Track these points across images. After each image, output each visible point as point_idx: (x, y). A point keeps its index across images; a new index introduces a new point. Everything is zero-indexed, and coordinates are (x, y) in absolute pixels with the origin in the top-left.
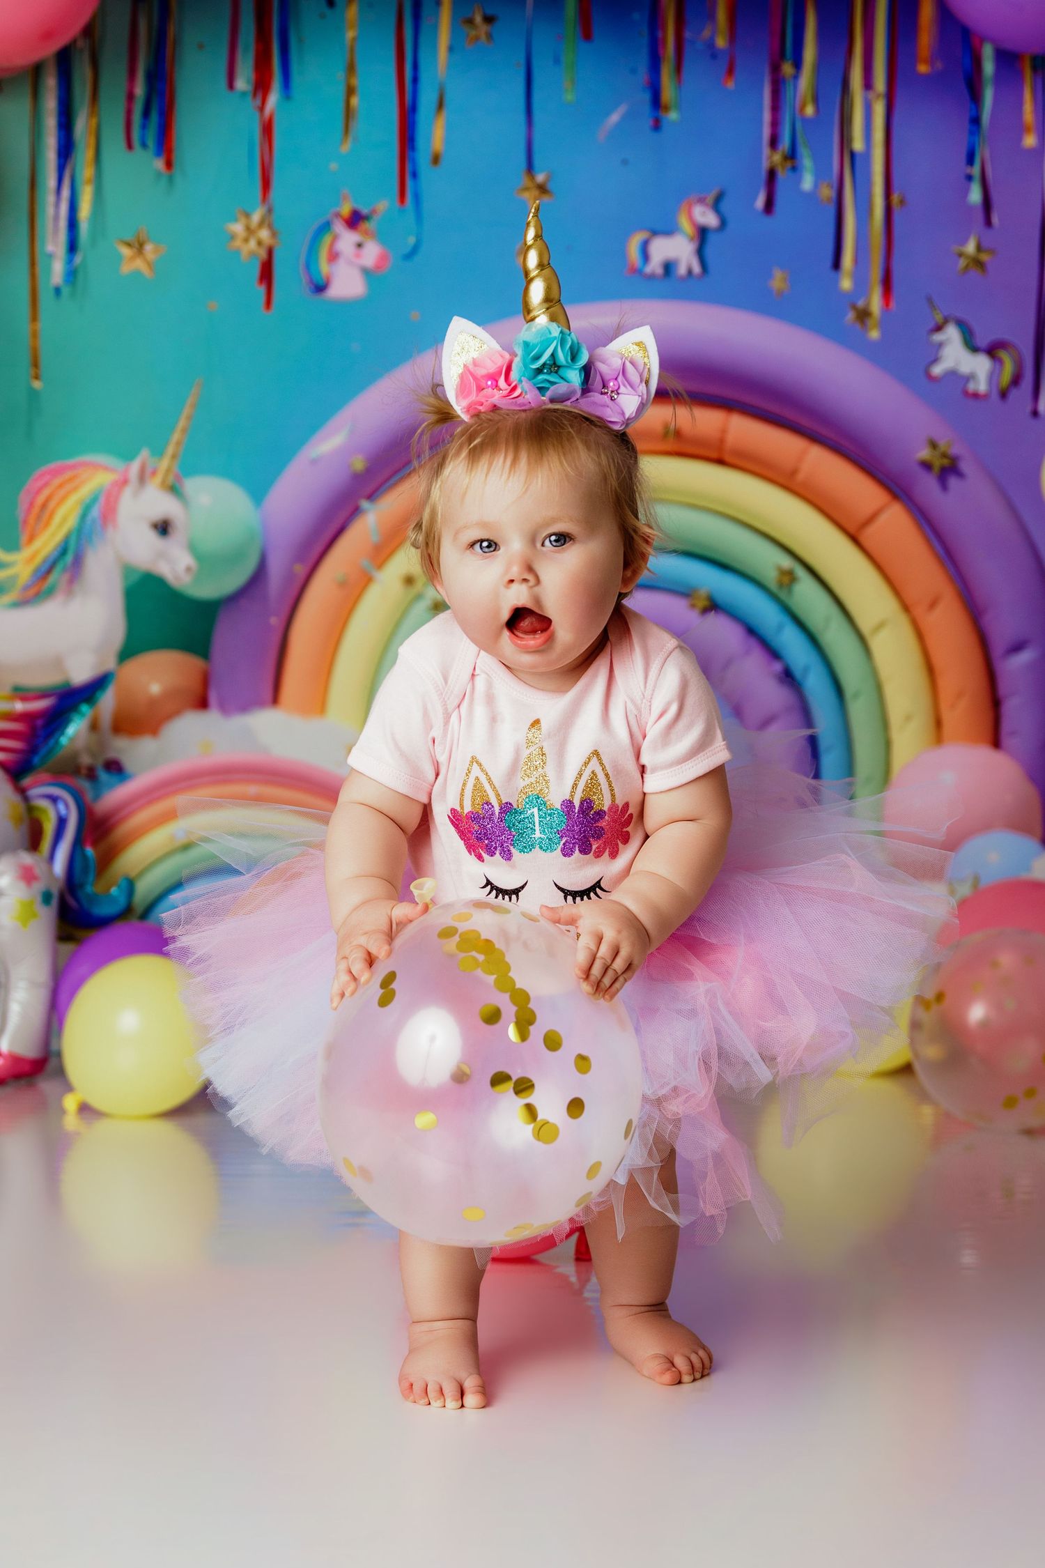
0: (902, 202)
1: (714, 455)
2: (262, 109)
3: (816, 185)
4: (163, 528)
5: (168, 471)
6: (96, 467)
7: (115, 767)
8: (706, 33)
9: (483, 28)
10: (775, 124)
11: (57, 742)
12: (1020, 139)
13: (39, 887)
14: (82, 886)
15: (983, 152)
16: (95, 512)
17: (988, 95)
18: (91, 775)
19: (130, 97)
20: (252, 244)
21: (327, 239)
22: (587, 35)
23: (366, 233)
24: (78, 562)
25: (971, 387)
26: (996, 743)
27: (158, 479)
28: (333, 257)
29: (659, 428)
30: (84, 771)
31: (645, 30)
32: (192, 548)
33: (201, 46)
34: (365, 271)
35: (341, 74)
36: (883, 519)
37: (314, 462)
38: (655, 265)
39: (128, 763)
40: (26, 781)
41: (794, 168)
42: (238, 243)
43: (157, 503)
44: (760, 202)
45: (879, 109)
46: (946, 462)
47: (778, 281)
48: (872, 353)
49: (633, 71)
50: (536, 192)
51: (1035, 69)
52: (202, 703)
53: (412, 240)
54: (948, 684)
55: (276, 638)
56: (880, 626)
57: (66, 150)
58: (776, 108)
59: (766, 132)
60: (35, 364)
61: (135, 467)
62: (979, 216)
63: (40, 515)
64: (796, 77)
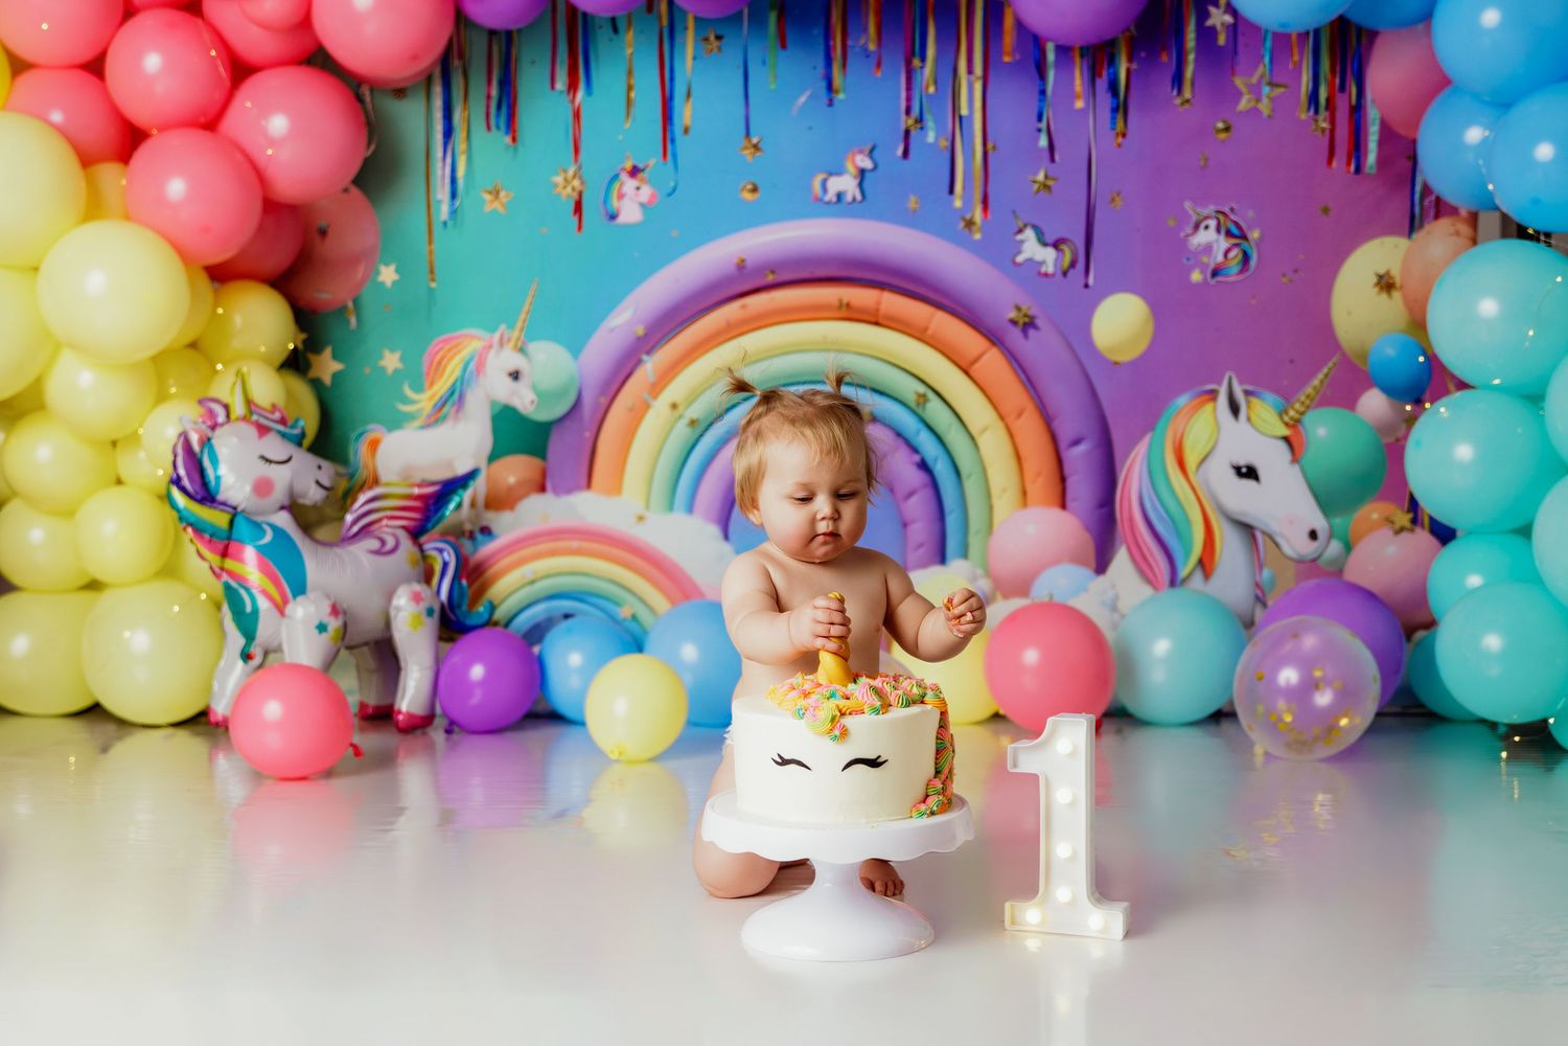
0: (994, 148)
1: (873, 320)
2: (573, 101)
3: (937, 138)
4: (515, 375)
5: (518, 339)
6: (472, 337)
7: (486, 531)
8: (862, 41)
9: (716, 44)
10: (909, 99)
11: (443, 516)
12: (1073, 103)
13: (424, 605)
14: (459, 606)
15: (1048, 113)
16: (472, 366)
17: (1051, 75)
18: (471, 536)
19: (489, 97)
20: (569, 190)
21: (616, 185)
22: (783, 45)
23: (642, 180)
24: (461, 398)
25: (1043, 270)
26: (1063, 506)
27: (512, 343)
28: (621, 196)
29: (836, 303)
30: (467, 534)
31: (821, 40)
32: (534, 388)
33: (533, 62)
34: (642, 205)
35: (623, 77)
36: (985, 357)
37: (612, 330)
38: (831, 196)
39: (495, 528)
40: (423, 539)
41: (922, 128)
42: (559, 189)
43: (512, 360)
44: (900, 151)
45: (978, 87)
46: (1026, 320)
47: (912, 202)
48: (978, 250)
49: (815, 68)
50: (752, 150)
51: (1082, 56)
52: (542, 489)
53: (672, 184)
54: (1031, 467)
55: (589, 445)
56: (985, 430)
57: (448, 133)
58: (909, 88)
59: (903, 105)
60: (432, 272)
61: (497, 336)
62: (1046, 155)
63: (437, 368)
64: (922, 68)
